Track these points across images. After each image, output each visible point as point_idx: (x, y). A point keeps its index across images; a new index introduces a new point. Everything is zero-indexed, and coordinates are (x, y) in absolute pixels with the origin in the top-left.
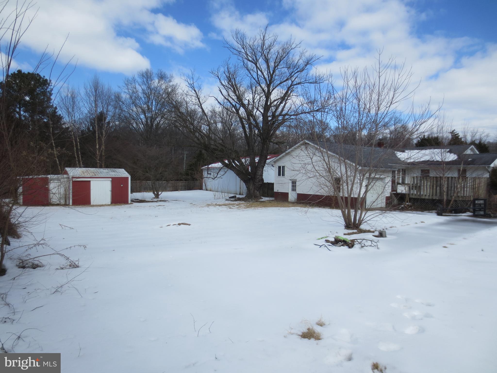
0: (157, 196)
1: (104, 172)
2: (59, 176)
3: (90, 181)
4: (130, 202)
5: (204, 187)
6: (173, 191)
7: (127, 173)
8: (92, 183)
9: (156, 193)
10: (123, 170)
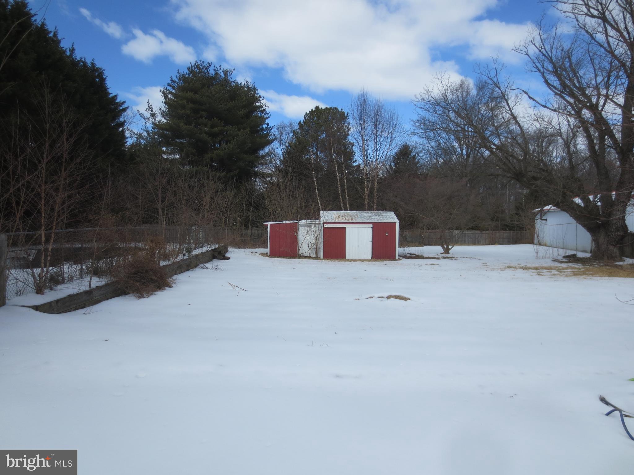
0: (447, 251)
1: (366, 216)
2: (308, 221)
3: (345, 228)
4: (397, 257)
5: (536, 241)
6: (489, 244)
7: (395, 217)
8: (348, 231)
9: (445, 246)
10: (392, 213)
